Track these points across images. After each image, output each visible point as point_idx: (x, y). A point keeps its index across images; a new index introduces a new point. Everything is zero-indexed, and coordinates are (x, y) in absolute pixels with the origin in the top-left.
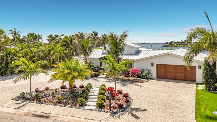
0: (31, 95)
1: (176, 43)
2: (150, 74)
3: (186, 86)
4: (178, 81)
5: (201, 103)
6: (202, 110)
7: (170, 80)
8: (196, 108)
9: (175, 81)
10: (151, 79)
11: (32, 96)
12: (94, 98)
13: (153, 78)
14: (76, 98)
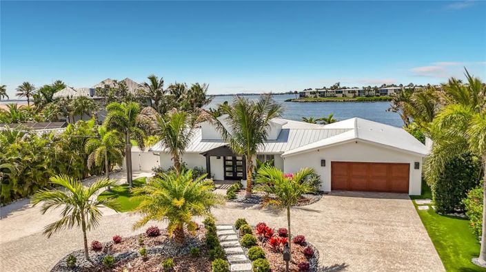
0: (88, 259)
1: (314, 93)
2: (319, 183)
3: (395, 205)
4: (376, 194)
5: (442, 242)
6: (452, 258)
7: (359, 193)
8: (439, 254)
9: (369, 193)
10: (322, 193)
11: (92, 263)
12: (236, 254)
13: (325, 190)
14: (198, 257)
